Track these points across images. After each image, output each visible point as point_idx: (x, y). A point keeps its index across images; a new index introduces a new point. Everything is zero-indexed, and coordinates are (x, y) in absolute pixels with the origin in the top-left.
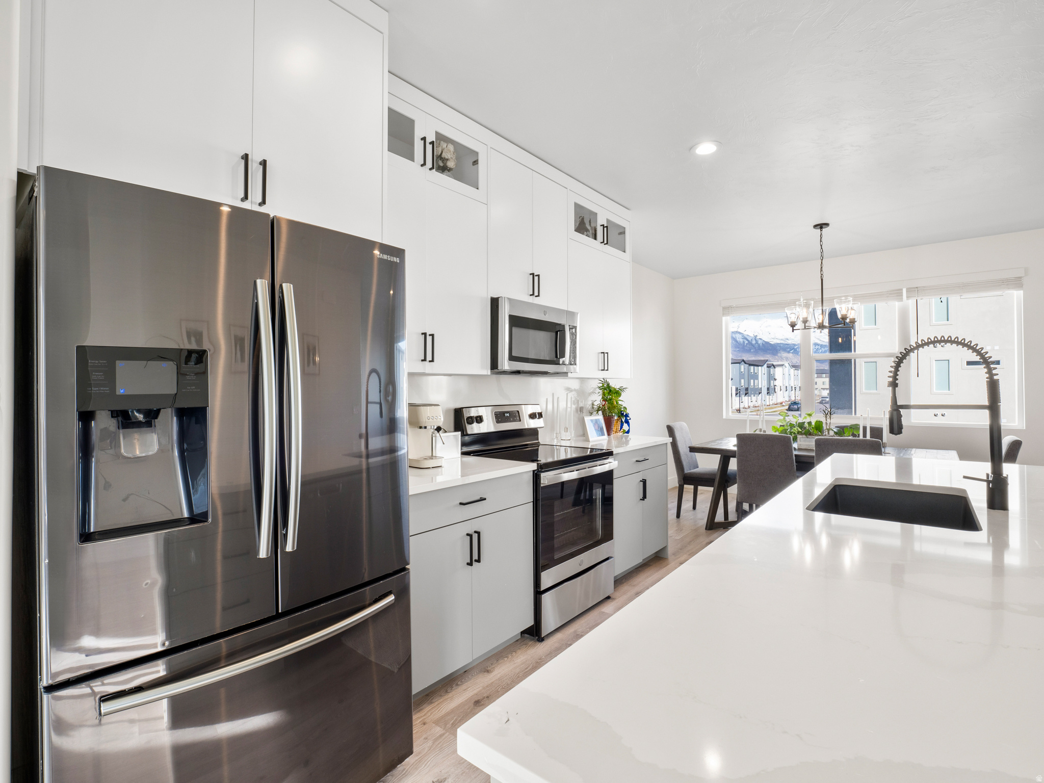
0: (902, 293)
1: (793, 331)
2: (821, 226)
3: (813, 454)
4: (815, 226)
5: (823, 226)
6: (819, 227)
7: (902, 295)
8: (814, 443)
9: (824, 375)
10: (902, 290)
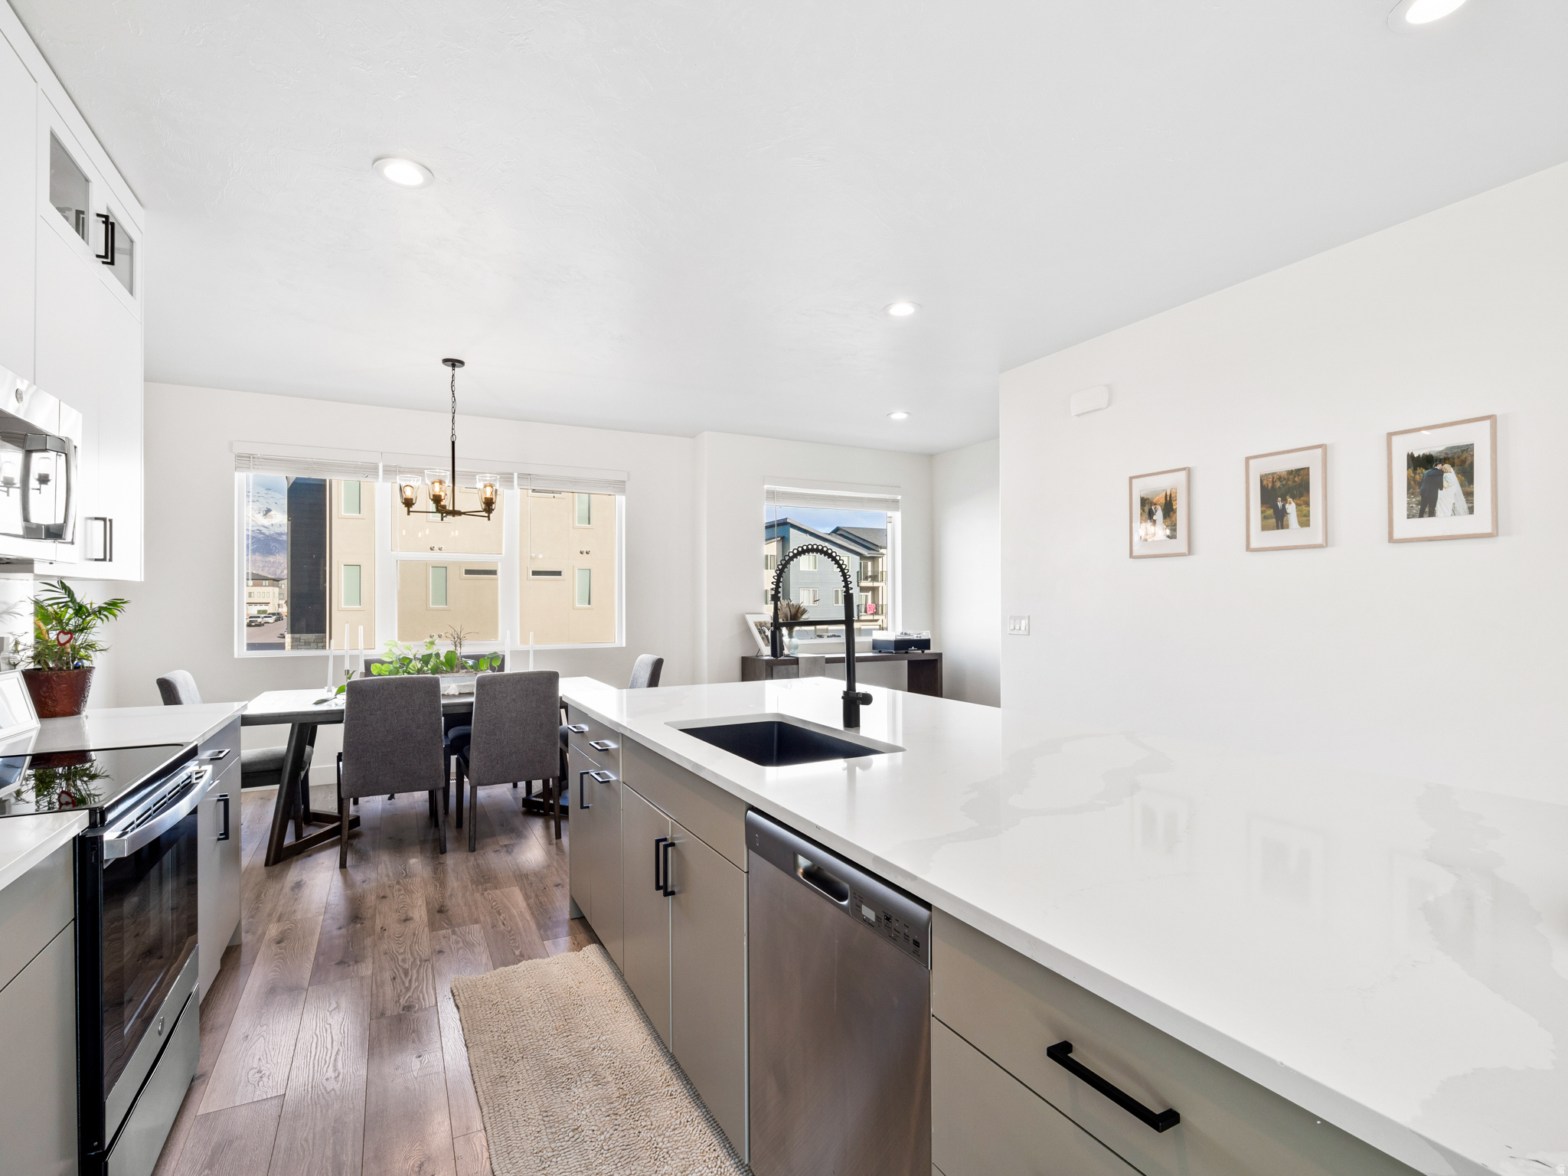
0: (513, 478)
1: (408, 514)
2: (454, 363)
3: (473, 699)
4: (445, 361)
5: (457, 364)
6: (451, 363)
7: (513, 482)
8: (475, 683)
9: (267, 582)
10: (513, 474)
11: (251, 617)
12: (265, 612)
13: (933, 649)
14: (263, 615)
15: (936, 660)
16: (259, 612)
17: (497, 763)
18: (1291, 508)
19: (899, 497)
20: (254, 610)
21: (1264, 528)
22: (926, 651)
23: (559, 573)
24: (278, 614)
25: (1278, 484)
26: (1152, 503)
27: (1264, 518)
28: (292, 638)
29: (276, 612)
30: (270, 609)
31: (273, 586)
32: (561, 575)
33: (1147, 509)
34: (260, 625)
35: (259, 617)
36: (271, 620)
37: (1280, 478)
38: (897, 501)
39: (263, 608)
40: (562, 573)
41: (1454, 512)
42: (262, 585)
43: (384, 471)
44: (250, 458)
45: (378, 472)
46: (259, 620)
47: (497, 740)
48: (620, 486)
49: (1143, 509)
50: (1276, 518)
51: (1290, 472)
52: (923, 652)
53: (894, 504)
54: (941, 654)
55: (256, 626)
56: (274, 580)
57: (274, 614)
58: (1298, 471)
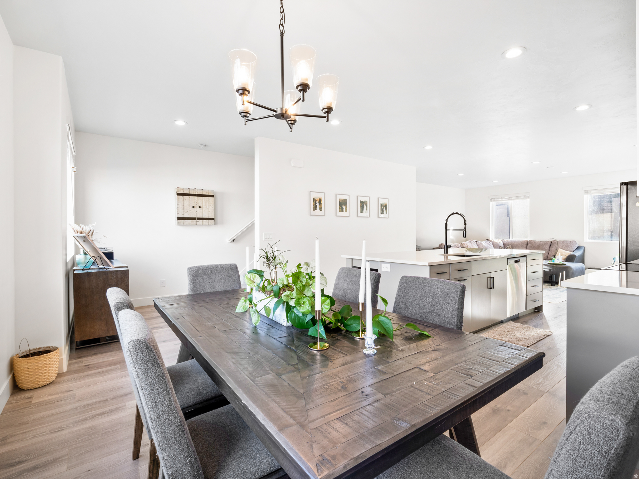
18: (344, 207)
21: (340, 211)
25: (342, 202)
26: (316, 200)
27: (340, 209)
33: (314, 201)
37: (342, 200)
41: (365, 213)
49: (313, 202)
50: (341, 210)
51: (344, 199)
58: (345, 199)
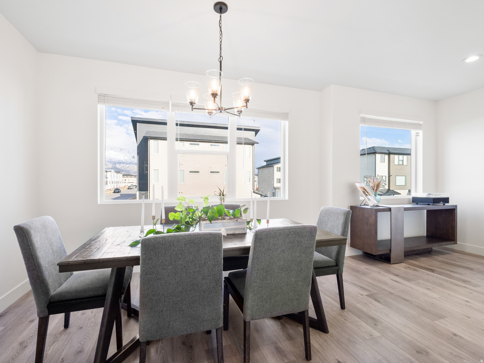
5: (222, 8)
6: (219, 6)
11: (129, 186)
12: (132, 185)
13: (451, 203)
14: (132, 186)
15: (455, 209)
16: (131, 185)
17: (267, 302)
19: (421, 123)
20: (130, 185)
22: (446, 204)
23: (218, 172)
24: (136, 186)
28: (140, 193)
29: (135, 185)
30: (134, 184)
31: (135, 178)
32: (219, 173)
34: (131, 189)
35: (131, 186)
36: (134, 187)
38: (420, 125)
39: (132, 184)
40: (220, 172)
42: (132, 177)
43: (172, 105)
44: (105, 96)
45: (169, 106)
46: (131, 187)
47: (268, 284)
48: (285, 116)
52: (444, 204)
53: (417, 126)
54: (456, 206)
55: (130, 189)
56: (135, 176)
57: (135, 186)
